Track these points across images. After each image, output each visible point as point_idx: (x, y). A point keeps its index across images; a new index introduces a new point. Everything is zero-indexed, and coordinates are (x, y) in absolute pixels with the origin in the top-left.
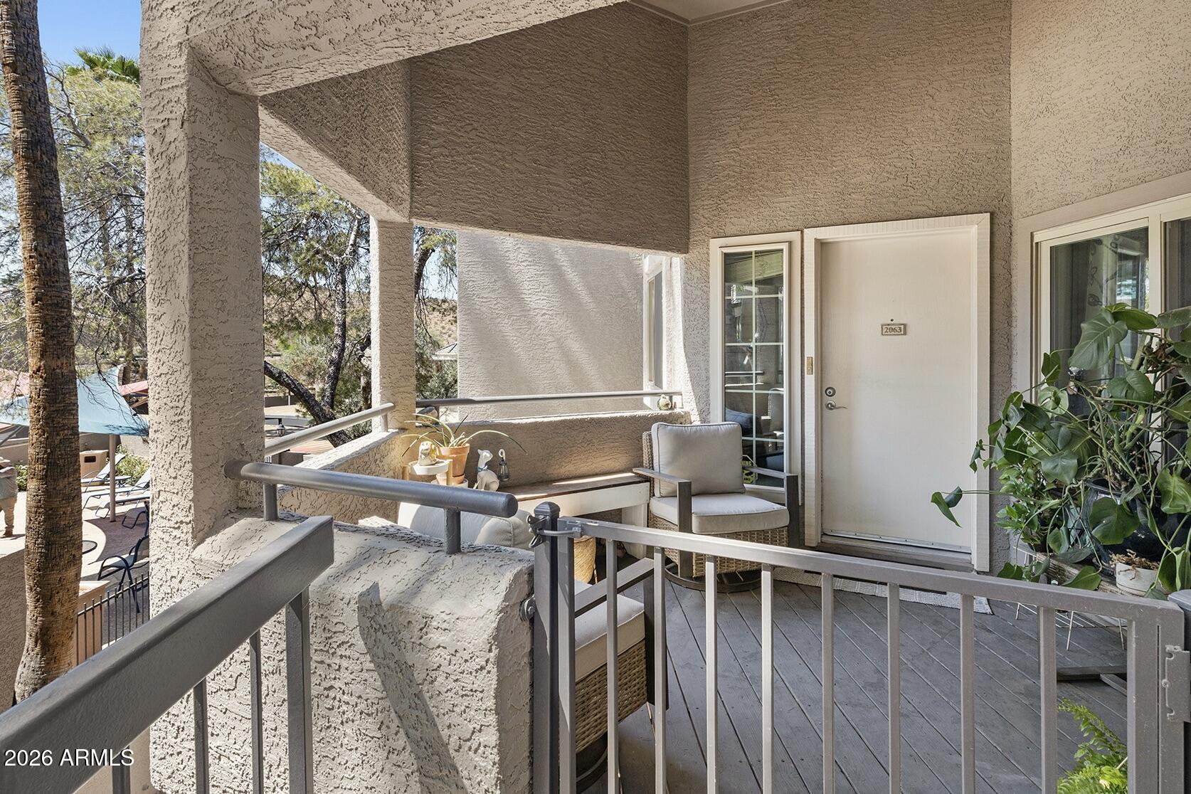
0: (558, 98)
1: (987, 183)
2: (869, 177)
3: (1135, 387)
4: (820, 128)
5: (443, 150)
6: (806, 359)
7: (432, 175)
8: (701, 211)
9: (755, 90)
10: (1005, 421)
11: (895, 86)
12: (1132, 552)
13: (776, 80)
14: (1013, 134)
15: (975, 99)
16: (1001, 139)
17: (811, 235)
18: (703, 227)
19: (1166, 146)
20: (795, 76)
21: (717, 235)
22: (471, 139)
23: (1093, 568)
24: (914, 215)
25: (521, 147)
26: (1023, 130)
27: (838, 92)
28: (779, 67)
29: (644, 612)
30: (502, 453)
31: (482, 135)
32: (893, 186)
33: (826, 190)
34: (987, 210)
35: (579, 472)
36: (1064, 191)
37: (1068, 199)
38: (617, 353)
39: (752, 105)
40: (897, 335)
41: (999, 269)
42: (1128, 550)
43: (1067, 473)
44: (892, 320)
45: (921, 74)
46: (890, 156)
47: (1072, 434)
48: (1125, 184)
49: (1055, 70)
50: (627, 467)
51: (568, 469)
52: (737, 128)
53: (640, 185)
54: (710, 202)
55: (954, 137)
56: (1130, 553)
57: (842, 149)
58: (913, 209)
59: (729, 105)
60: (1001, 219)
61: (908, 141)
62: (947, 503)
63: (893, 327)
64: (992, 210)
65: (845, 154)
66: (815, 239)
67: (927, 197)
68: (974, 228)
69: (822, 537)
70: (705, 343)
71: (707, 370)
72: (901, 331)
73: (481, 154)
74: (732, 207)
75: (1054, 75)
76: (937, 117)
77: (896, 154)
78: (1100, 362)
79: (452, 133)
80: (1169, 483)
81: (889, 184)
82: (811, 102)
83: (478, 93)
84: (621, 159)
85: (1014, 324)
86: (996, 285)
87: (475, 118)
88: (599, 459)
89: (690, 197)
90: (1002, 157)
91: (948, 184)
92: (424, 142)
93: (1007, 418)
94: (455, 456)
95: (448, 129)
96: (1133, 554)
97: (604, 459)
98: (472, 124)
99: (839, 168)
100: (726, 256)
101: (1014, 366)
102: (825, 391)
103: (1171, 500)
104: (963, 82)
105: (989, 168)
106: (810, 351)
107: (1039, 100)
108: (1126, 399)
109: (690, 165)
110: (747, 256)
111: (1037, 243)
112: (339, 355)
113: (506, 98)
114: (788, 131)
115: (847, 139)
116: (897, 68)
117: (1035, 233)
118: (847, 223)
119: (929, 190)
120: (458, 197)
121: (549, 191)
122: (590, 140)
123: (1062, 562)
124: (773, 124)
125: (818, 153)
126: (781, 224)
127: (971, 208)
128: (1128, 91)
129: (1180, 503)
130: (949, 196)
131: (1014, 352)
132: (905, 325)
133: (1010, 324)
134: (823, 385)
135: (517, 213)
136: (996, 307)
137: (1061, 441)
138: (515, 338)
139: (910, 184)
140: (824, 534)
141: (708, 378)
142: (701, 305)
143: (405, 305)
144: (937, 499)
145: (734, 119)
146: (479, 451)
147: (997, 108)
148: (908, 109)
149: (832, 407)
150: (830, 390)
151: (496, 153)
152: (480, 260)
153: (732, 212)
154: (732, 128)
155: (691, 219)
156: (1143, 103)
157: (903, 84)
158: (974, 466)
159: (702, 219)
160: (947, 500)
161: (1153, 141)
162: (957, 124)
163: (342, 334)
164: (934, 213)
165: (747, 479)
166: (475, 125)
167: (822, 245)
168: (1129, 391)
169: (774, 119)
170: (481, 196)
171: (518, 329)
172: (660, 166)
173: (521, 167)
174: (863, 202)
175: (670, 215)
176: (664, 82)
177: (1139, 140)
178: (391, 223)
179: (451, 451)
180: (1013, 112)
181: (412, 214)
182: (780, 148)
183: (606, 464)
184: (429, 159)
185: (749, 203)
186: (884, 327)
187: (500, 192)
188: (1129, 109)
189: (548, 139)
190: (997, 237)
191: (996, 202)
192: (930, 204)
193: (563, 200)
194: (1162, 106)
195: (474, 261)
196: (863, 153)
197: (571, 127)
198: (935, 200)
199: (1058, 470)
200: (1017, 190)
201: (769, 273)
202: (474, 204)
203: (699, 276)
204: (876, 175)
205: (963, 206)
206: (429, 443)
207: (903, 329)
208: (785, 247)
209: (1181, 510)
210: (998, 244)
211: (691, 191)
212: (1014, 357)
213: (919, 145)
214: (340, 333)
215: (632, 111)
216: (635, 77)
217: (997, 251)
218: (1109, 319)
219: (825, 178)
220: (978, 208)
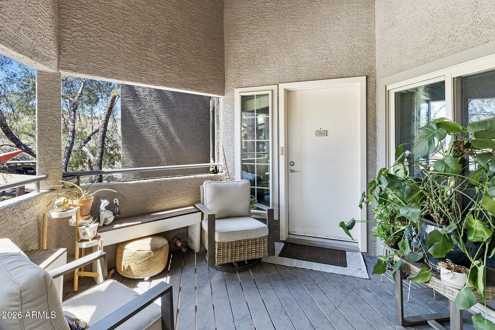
0: (152, 12)
1: (364, 61)
2: (309, 59)
3: (450, 166)
4: (286, 34)
5: (80, 33)
6: (280, 148)
7: (73, 47)
8: (230, 75)
9: (255, 16)
10: (379, 185)
11: (321, 14)
12: (449, 260)
13: (266, 11)
14: (376, 38)
15: (358, 21)
16: (371, 41)
17: (282, 87)
18: (231, 83)
19: (454, 38)
20: (275, 9)
21: (238, 87)
22: (99, 29)
23: (427, 268)
24: (331, 77)
25: (129, 36)
26: (381, 35)
27: (295, 17)
28: (267, 4)
29: (162, 317)
30: (116, 201)
31: (105, 27)
32: (321, 63)
33: (289, 65)
34: (365, 75)
35: (164, 208)
36: (401, 64)
37: (404, 68)
38: (199, 144)
39: (254, 23)
40: (323, 136)
41: (370, 104)
42: (447, 259)
43: (415, 217)
44: (321, 129)
45: (333, 8)
46: (319, 48)
47: (412, 189)
48: (433, 59)
49: (396, 4)
50: (192, 203)
51: (159, 206)
52: (247, 34)
53: (198, 60)
54: (235, 70)
55: (349, 39)
56: (448, 261)
57: (296, 44)
58: (330, 74)
59: (243, 23)
60: (371, 79)
61: (327, 41)
62: (348, 227)
63: (321, 132)
64: (366, 75)
65: (298, 47)
66: (284, 89)
67: (336, 68)
68: (359, 84)
69: (288, 235)
70: (233, 140)
71: (233, 153)
72: (325, 134)
73: (104, 37)
74: (245, 73)
75: (396, 7)
76: (340, 30)
77: (322, 47)
78: (431, 151)
79: (86, 25)
80: (472, 223)
81: (319, 62)
82: (282, 21)
83: (103, 4)
84: (188, 46)
85: (377, 131)
86: (369, 111)
87: (101, 18)
88: (175, 201)
89: (225, 68)
90: (372, 49)
91: (346, 62)
92: (68, 28)
93: (380, 183)
94: (82, 205)
95: (84, 22)
96: (450, 262)
97: (179, 200)
98: (99, 21)
99: (295, 54)
100: (243, 97)
101: (377, 151)
102: (290, 164)
103: (474, 233)
104: (353, 12)
105: (365, 54)
106: (282, 144)
107: (389, 20)
108: (445, 172)
109: (225, 52)
110: (252, 97)
111: (388, 91)
112: (71, 145)
113: (120, 9)
114: (271, 36)
115: (299, 40)
116: (322, 5)
117: (387, 86)
118: (299, 81)
119: (337, 65)
120: (90, 60)
121: (147, 60)
122: (171, 36)
123: (408, 261)
124: (264, 32)
125: (285, 46)
126: (268, 81)
127: (357, 74)
128: (434, 12)
129: (479, 236)
130: (346, 68)
131: (378, 144)
132: (327, 131)
133: (375, 131)
134: (289, 160)
135: (127, 71)
136: (369, 122)
137: (406, 194)
138: (150, 138)
139: (328, 62)
140: (289, 234)
141: (234, 157)
142: (231, 121)
143: (55, 119)
144: (342, 225)
145: (246, 30)
146: (101, 200)
147: (369, 25)
148: (327, 25)
149: (293, 171)
150: (292, 163)
151: (114, 38)
152: (132, 99)
153: (245, 76)
154: (245, 34)
155: (226, 79)
156: (441, 17)
157: (325, 13)
158: (361, 206)
159: (231, 79)
160: (347, 226)
161: (447, 36)
162: (350, 33)
163: (72, 136)
164: (340, 76)
165: (252, 207)
166: (101, 22)
167: (288, 92)
168: (446, 168)
169: (265, 30)
170: (104, 60)
171: (151, 133)
172: (210, 52)
173: (130, 46)
174: (307, 71)
175: (214, 77)
176: (212, 10)
177: (440, 36)
178: (46, 72)
179: (79, 202)
180: (376, 27)
181: (59, 67)
182: (267, 44)
183: (180, 202)
184: (71, 38)
185: (253, 71)
186: (317, 132)
187: (117, 59)
188: (434, 20)
189: (146, 33)
190: (369, 88)
191: (368, 71)
192: (338, 72)
193: (154, 65)
194: (452, 17)
195: (129, 101)
196: (306, 47)
197: (160, 27)
198: (340, 70)
199: (410, 215)
200: (378, 65)
201: (263, 106)
202: (101, 64)
203: (229, 107)
204: (312, 58)
205: (353, 73)
206: (64, 198)
207: (326, 133)
208: (270, 92)
209: (480, 240)
210: (369, 92)
211: (225, 65)
212: (378, 147)
213: (333, 43)
214: (71, 135)
215: (194, 23)
216: (196, 6)
217: (369, 95)
218: (435, 127)
219: (289, 59)
220: (361, 74)
